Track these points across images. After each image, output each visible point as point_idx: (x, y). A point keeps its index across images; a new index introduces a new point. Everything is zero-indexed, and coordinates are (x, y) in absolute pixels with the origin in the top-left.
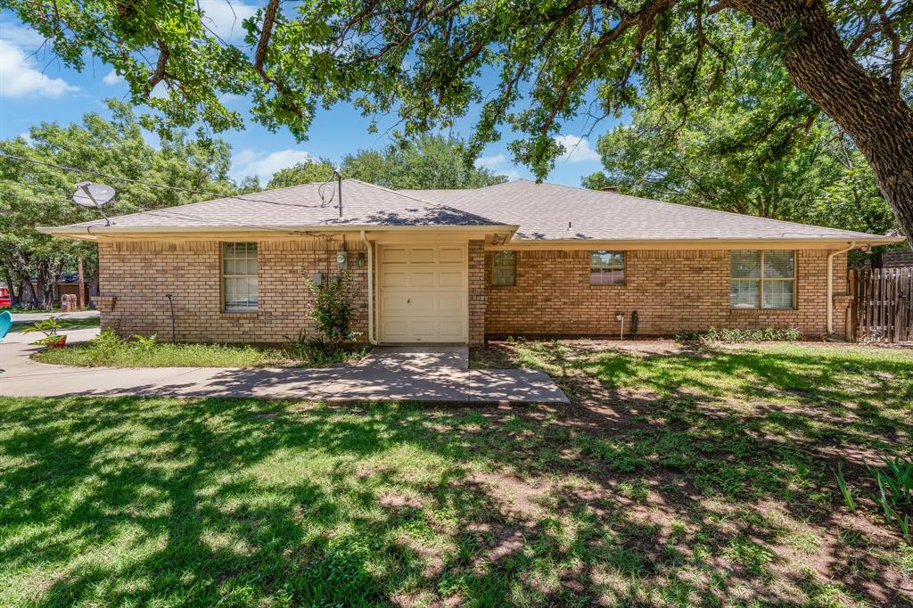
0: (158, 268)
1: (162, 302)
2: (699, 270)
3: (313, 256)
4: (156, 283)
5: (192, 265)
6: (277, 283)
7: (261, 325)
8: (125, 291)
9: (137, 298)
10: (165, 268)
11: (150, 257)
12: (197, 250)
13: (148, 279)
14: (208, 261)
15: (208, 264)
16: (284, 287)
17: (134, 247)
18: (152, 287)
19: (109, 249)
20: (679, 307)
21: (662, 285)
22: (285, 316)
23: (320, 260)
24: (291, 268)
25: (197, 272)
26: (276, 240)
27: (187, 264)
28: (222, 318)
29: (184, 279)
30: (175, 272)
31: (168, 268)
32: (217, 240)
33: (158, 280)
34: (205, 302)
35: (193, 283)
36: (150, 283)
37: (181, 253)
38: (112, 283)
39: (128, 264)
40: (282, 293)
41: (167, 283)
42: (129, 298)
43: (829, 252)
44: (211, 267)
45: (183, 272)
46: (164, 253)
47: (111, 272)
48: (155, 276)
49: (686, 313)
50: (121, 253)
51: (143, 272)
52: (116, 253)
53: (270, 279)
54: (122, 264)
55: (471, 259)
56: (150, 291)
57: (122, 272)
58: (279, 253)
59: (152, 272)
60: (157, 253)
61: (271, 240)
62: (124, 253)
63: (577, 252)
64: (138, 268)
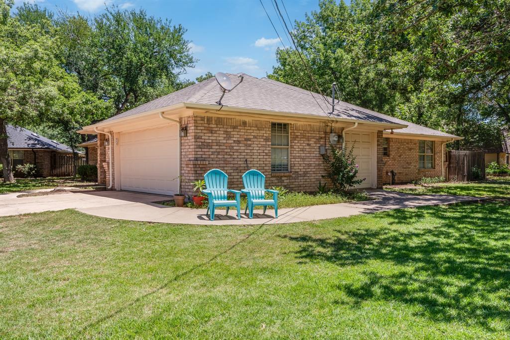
0: (234, 139)
1: (236, 166)
2: (411, 149)
3: (318, 135)
4: (233, 151)
5: (256, 138)
6: (302, 152)
7: (293, 180)
8: (212, 156)
9: (221, 162)
10: (239, 139)
11: (230, 130)
12: (259, 127)
13: (228, 148)
14: (265, 135)
15: (264, 138)
16: (305, 155)
17: (219, 121)
18: (231, 153)
19: (202, 122)
20: (405, 168)
21: (400, 156)
22: (305, 173)
23: (321, 138)
24: (308, 142)
25: (259, 143)
26: (302, 123)
27: (252, 137)
28: (272, 177)
29: (251, 148)
30: (245, 142)
31: (241, 139)
32: (271, 121)
33: (235, 148)
34: (263, 165)
35: (256, 151)
36: (229, 151)
37: (249, 128)
38: (203, 150)
39: (215, 135)
40: (303, 159)
41: (240, 151)
42: (215, 162)
43: (442, 142)
44: (266, 140)
45: (250, 142)
46: (239, 127)
47: (203, 141)
48: (232, 145)
49: (407, 171)
50: (210, 126)
51: (225, 141)
52: (206, 125)
53: (297, 150)
54: (210, 135)
55: (378, 141)
56: (229, 157)
57: (210, 141)
58: (302, 132)
59: (230, 142)
60: (235, 127)
61: (299, 123)
62: (213, 126)
64: (221, 138)
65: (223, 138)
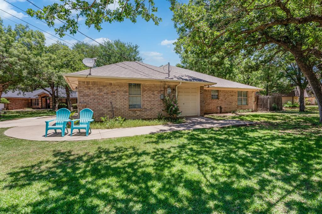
0: (104, 92)
1: (106, 105)
2: (232, 96)
3: (160, 89)
4: (104, 98)
5: (118, 91)
6: (149, 98)
7: (143, 112)
8: (90, 101)
9: (96, 104)
10: (107, 92)
11: (101, 88)
12: (120, 86)
13: (100, 96)
14: (124, 90)
15: (124, 91)
16: (151, 99)
17: (94, 83)
18: (102, 99)
19: (83, 84)
20: (229, 105)
21: (225, 99)
22: (151, 109)
23: (162, 91)
24: (153, 93)
25: (120, 94)
26: (149, 83)
27: (116, 91)
28: (130, 111)
29: (115, 97)
30: (112, 94)
31: (108, 92)
32: (128, 82)
33: (105, 96)
34: (123, 105)
35: (118, 98)
36: (101, 98)
37: (114, 86)
38: (84, 98)
39: (92, 90)
40: (150, 101)
41: (108, 98)
42: (92, 104)
43: (253, 92)
44: (125, 92)
45: (115, 94)
46: (107, 86)
47: (84, 93)
48: (103, 95)
49: (230, 106)
50: (89, 86)
51: (98, 93)
52: (86, 85)
53: (146, 97)
54: (89, 90)
55: (201, 92)
56: (102, 101)
57: (89, 93)
58: (149, 88)
59: (102, 93)
60: (104, 86)
61: (147, 83)
62: (90, 86)
63: (209, 90)
64: (96, 92)
65: (97, 92)
